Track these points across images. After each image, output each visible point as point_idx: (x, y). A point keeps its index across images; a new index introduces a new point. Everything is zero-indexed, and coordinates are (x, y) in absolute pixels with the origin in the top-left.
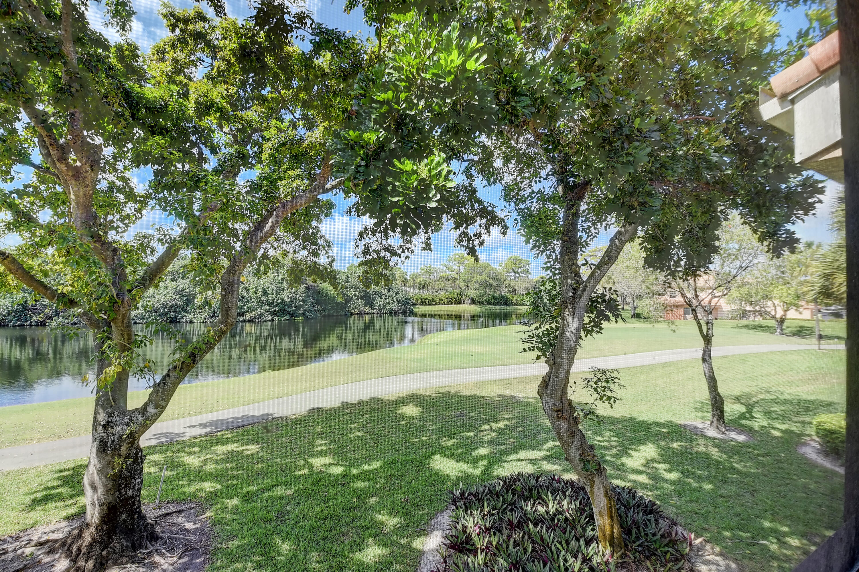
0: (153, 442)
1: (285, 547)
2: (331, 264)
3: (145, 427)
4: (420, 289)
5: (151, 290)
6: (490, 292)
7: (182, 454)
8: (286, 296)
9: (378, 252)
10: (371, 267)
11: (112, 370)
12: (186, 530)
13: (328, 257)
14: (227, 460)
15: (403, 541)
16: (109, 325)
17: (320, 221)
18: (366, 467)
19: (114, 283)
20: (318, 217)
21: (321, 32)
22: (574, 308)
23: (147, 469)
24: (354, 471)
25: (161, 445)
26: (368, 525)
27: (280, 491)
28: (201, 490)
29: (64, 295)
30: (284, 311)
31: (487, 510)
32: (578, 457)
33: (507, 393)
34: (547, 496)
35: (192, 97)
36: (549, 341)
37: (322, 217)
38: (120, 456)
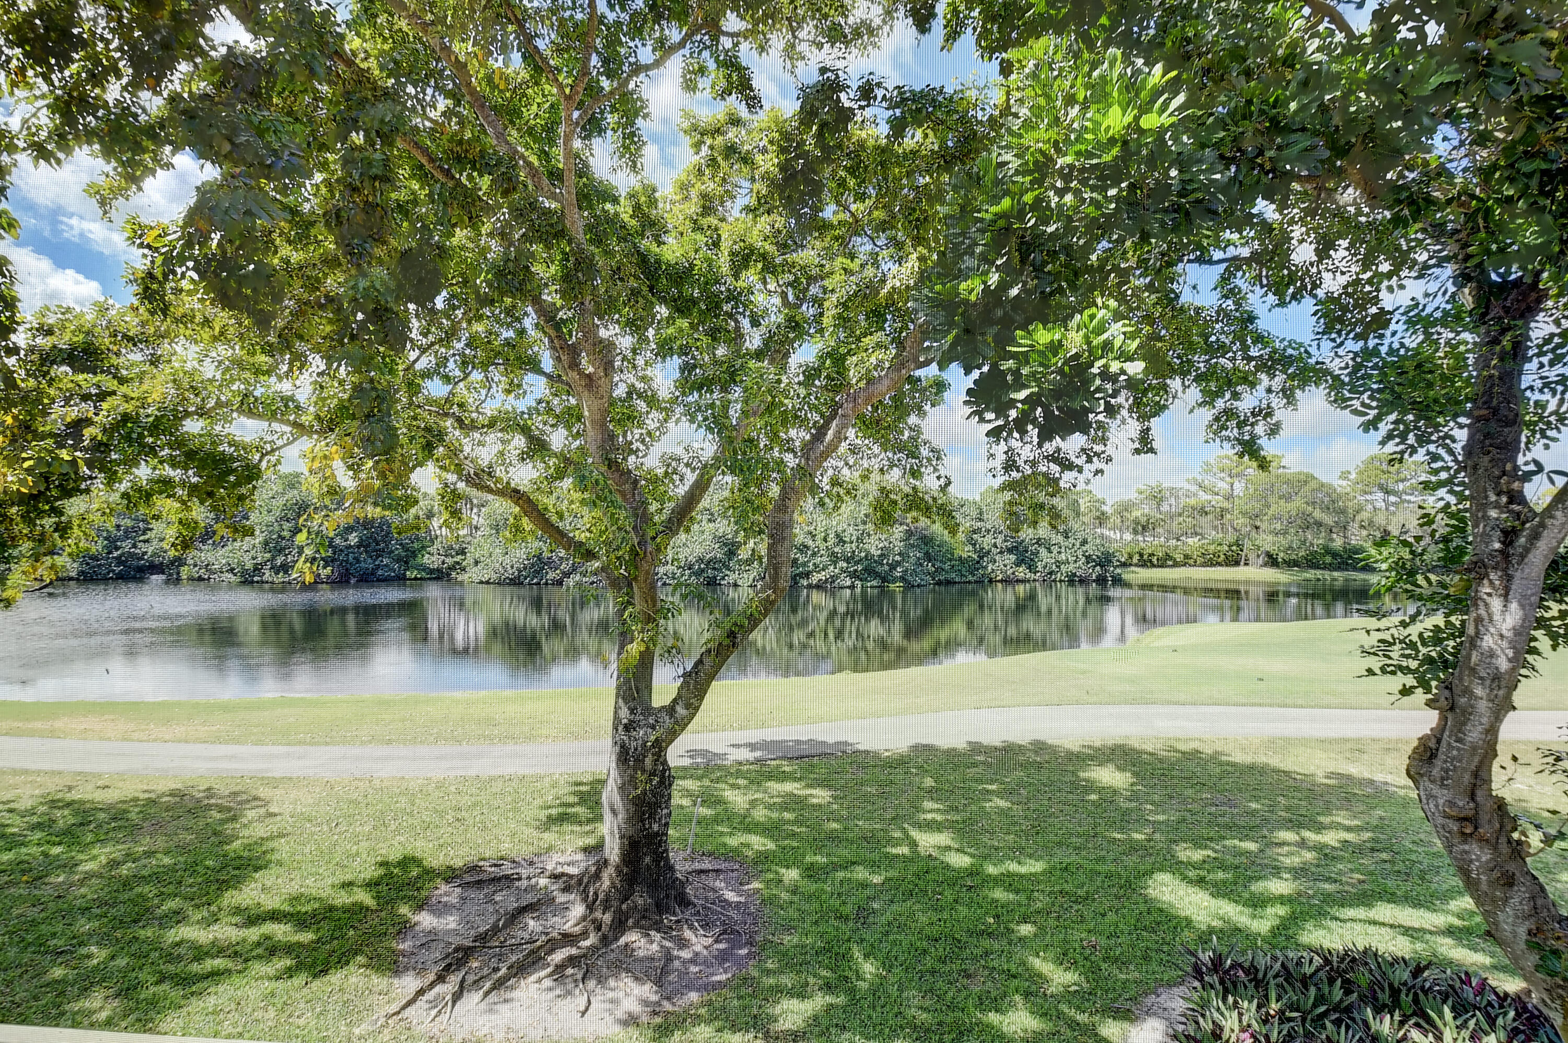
0: (686, 762)
1: (869, 968)
2: (943, 489)
3: (673, 734)
4: (1135, 532)
5: (683, 536)
6: (1317, 541)
7: (723, 786)
8: (874, 546)
9: (1034, 463)
10: (1021, 495)
11: (634, 648)
12: (726, 901)
13: (939, 478)
14: (784, 807)
15: (1082, 1018)
16: (630, 585)
17: (921, 413)
18: (1013, 867)
19: (635, 528)
20: (920, 408)
21: (904, 100)
22: (1508, 578)
23: (678, 800)
24: (991, 870)
25: (696, 767)
26: (1013, 970)
27: (861, 873)
28: (748, 846)
29: (581, 544)
30: (870, 572)
31: (1274, 1007)
32: (1524, 937)
33: (1354, 770)
34: (1441, 1015)
35: (725, 246)
36: (1441, 655)
37: (927, 408)
38: (644, 771)
